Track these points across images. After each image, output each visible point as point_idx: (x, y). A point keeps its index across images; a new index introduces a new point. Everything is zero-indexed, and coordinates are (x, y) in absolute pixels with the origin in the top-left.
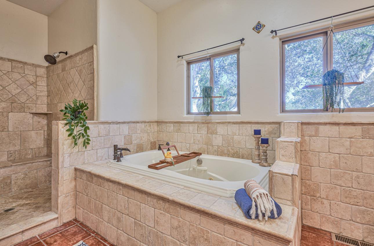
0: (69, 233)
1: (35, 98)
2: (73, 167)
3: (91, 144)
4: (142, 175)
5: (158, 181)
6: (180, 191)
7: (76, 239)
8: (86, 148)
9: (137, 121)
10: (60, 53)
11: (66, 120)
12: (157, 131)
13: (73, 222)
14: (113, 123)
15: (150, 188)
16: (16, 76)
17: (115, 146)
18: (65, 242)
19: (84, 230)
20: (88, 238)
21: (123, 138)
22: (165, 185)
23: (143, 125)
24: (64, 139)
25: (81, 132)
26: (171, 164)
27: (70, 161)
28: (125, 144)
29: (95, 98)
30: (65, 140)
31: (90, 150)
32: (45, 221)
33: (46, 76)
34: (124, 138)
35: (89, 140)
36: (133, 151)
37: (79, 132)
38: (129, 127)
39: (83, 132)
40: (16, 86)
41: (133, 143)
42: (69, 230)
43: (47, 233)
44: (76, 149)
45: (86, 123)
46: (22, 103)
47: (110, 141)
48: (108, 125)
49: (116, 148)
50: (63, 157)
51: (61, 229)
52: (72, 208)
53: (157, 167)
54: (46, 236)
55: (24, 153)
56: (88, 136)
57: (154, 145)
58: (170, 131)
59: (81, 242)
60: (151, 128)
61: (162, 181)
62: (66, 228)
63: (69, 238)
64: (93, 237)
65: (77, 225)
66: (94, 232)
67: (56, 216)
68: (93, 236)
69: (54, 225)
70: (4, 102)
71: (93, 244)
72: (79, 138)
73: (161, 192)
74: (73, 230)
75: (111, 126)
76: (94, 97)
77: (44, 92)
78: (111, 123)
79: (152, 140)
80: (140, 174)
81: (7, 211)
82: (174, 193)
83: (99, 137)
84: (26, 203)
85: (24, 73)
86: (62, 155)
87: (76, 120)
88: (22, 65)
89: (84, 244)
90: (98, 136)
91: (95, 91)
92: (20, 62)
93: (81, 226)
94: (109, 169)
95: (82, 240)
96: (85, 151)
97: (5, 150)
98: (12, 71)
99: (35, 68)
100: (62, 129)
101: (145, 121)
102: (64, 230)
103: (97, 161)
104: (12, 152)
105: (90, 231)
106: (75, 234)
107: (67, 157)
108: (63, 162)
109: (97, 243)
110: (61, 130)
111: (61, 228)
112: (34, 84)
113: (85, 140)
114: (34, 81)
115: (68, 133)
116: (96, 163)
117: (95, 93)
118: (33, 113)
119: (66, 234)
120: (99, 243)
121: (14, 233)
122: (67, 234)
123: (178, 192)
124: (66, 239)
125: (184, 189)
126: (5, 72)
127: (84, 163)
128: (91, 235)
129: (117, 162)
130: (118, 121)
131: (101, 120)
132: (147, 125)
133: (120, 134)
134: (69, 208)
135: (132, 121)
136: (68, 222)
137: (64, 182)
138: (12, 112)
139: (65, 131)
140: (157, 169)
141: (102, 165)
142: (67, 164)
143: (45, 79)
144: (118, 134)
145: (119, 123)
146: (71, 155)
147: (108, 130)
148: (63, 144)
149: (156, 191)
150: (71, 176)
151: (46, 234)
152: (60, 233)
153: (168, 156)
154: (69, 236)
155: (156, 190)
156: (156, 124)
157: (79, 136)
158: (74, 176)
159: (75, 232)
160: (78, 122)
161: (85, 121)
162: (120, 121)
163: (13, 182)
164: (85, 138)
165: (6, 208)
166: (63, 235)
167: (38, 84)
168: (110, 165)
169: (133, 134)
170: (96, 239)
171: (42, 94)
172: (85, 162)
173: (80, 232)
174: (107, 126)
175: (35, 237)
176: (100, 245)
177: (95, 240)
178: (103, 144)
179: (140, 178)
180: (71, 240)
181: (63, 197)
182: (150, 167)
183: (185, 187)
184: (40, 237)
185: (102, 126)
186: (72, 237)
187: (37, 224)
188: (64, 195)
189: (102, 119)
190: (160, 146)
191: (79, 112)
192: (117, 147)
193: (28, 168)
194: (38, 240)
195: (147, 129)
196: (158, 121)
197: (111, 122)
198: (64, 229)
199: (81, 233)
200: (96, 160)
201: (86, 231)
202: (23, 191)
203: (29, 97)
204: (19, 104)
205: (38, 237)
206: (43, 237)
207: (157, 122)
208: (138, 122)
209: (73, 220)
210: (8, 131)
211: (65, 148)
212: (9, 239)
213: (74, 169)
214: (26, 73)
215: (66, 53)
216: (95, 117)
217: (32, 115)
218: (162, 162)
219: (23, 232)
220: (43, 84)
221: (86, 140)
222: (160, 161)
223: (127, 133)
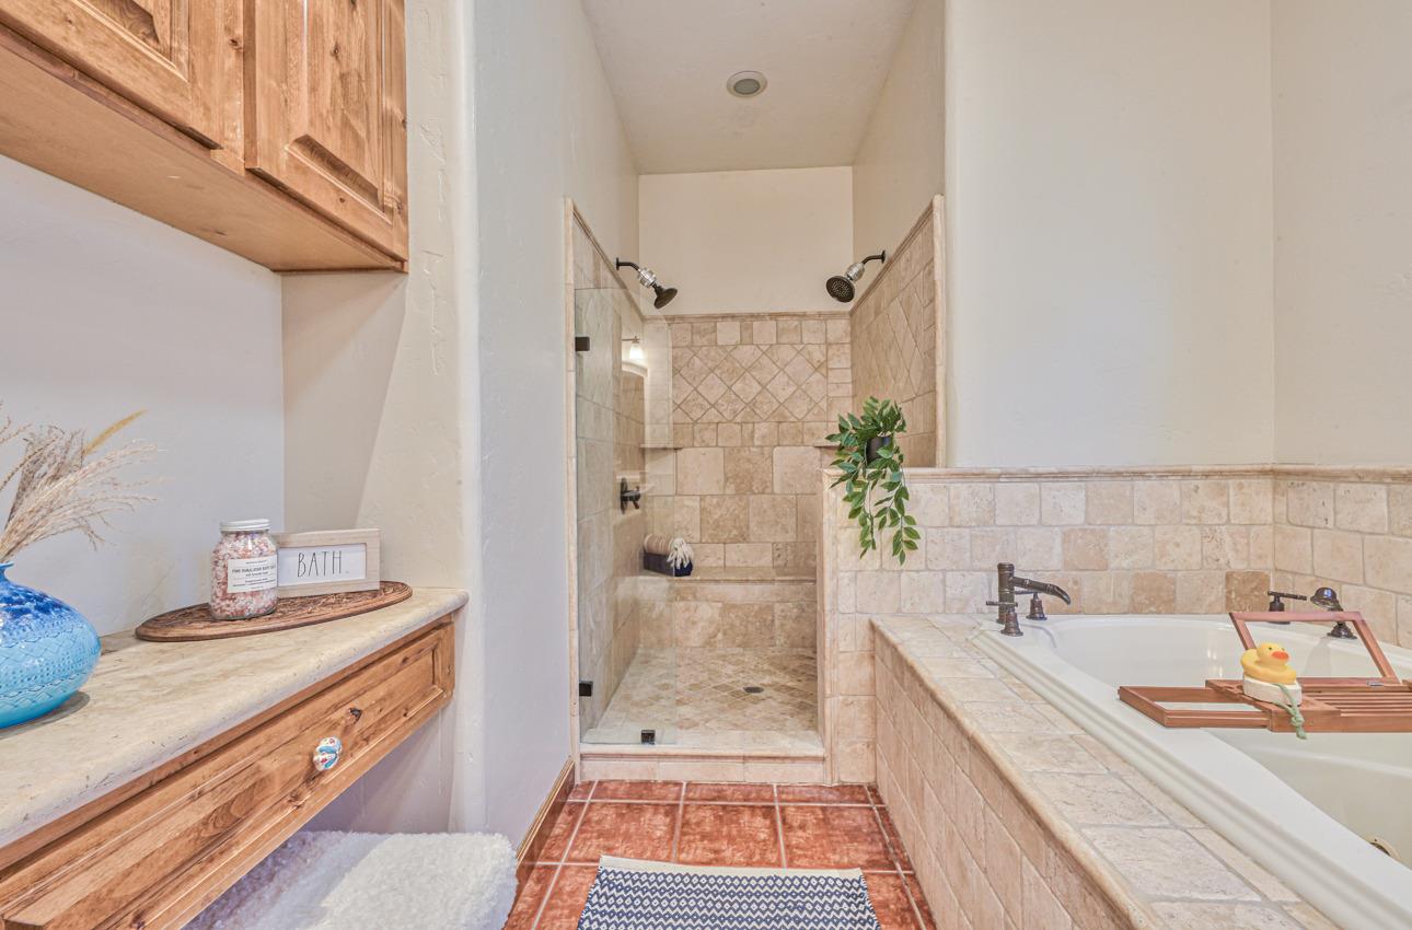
0: (843, 822)
1: (824, 404)
2: (865, 618)
3: (923, 548)
4: (1076, 723)
5: (1141, 785)
6: (1239, 910)
7: (852, 853)
8: (902, 558)
9: (1136, 469)
10: (864, 262)
11: (842, 467)
12: (1270, 520)
13: (866, 795)
14: (1011, 476)
15: (1060, 806)
16: (786, 353)
17: (1001, 567)
18: (821, 846)
19: (882, 839)
20: (883, 876)
21: (1058, 541)
22: (1167, 823)
23: (1173, 488)
24: (839, 525)
25: (887, 504)
26: (1279, 719)
27: (856, 596)
28: (1067, 565)
29: (940, 388)
30: (841, 528)
31: (918, 571)
32: (792, 753)
33: (848, 340)
34: (1064, 542)
35: (913, 534)
36: (1115, 603)
37: (881, 507)
38: (1087, 496)
39: (894, 508)
40: (786, 379)
41: (1112, 566)
42: (846, 814)
43: (797, 789)
44: (872, 559)
45: (902, 474)
46: (799, 420)
47: (998, 547)
48: (988, 485)
49: (1007, 576)
50: (835, 581)
51: (830, 797)
52: (865, 747)
53: (1161, 711)
54: (791, 797)
55: (803, 553)
56: (910, 520)
57: (1253, 590)
58: (1364, 525)
59: (856, 873)
60: (1227, 505)
61: (1165, 798)
62: (841, 802)
63: (835, 839)
64: (898, 882)
65: (871, 809)
66: (907, 865)
67: (820, 752)
68: (897, 876)
69: (813, 775)
70: (765, 421)
71: (888, 906)
72: (882, 525)
73: (1110, 855)
74: (854, 820)
75: (1004, 489)
76: (935, 385)
77: (844, 386)
78: (999, 476)
79: (1238, 566)
80: (1067, 716)
81: (750, 690)
82: (1182, 900)
83: (952, 526)
84: (789, 684)
85: (802, 343)
86: (834, 573)
87: (873, 467)
88: (796, 323)
89: (862, 883)
90: (947, 523)
91: (938, 363)
92: (794, 315)
93: (880, 820)
94: (964, 654)
95: (862, 867)
96: (902, 571)
97: (768, 539)
98: (778, 343)
99: (823, 324)
100: (833, 495)
101: (1187, 468)
102: (835, 805)
103: (944, 612)
104: (780, 546)
105: (897, 850)
106: (853, 835)
107: (846, 581)
108: (835, 595)
109: (903, 910)
110: (828, 494)
111: (831, 793)
112: (822, 367)
113: (899, 532)
114: (823, 359)
115: (849, 507)
116: (940, 620)
117: (940, 371)
118: (820, 447)
119: (834, 820)
120: (907, 915)
121: (727, 753)
122: (836, 822)
123: (1222, 910)
124: (830, 836)
125: (1287, 914)
126: (764, 348)
127: (899, 610)
128: (895, 869)
129: (1002, 632)
130: (1032, 470)
131: (959, 465)
132: (1197, 487)
133: (1041, 523)
134: (856, 743)
135: (1104, 469)
136: (852, 786)
137: (841, 657)
138: (779, 445)
139: (840, 499)
140: (1159, 717)
141: (949, 634)
142: (847, 604)
143: (847, 349)
144: (1036, 523)
145: (1038, 476)
146: (859, 576)
147: (990, 503)
148: (836, 541)
149: (1082, 835)
150: (859, 643)
151: (793, 793)
152: (824, 809)
153: (1260, 669)
154: (838, 832)
155: (1088, 832)
156: (1267, 482)
157: (880, 518)
158: (868, 646)
159: (858, 829)
160: (879, 473)
161: (895, 468)
162: (1040, 470)
163: (777, 623)
164: (898, 528)
165: (751, 681)
166: (825, 821)
167: (831, 365)
168: (976, 641)
169: (1114, 525)
170: (903, 891)
171: (840, 392)
172: (904, 610)
173: (869, 839)
174: (983, 487)
175: (770, 786)
176: (908, 924)
177: (900, 895)
178: (968, 554)
179: (1058, 732)
180: (838, 850)
181: (838, 701)
182: (1127, 696)
183: (1305, 900)
184: (780, 793)
185: (962, 489)
186: (845, 842)
187: (775, 754)
188: (841, 698)
189: (962, 462)
190: (1282, 600)
191: (883, 439)
192: (1011, 575)
193: (805, 594)
194: (772, 800)
195: (1202, 509)
196: (1275, 467)
197: (999, 471)
198: (834, 802)
199: (873, 841)
200: (941, 609)
201: (885, 846)
202: (795, 651)
203: (813, 404)
204: (793, 425)
205: (775, 790)
206: (784, 796)
207: (1274, 473)
208: (1142, 474)
209: (869, 788)
210: (773, 493)
211: (841, 554)
212: (720, 763)
213: (867, 623)
214: (805, 340)
215: (882, 257)
216: (940, 456)
217: (818, 452)
218: (1220, 692)
219: (745, 758)
220: (841, 361)
221: (904, 535)
222: (1208, 683)
223: (1080, 519)
